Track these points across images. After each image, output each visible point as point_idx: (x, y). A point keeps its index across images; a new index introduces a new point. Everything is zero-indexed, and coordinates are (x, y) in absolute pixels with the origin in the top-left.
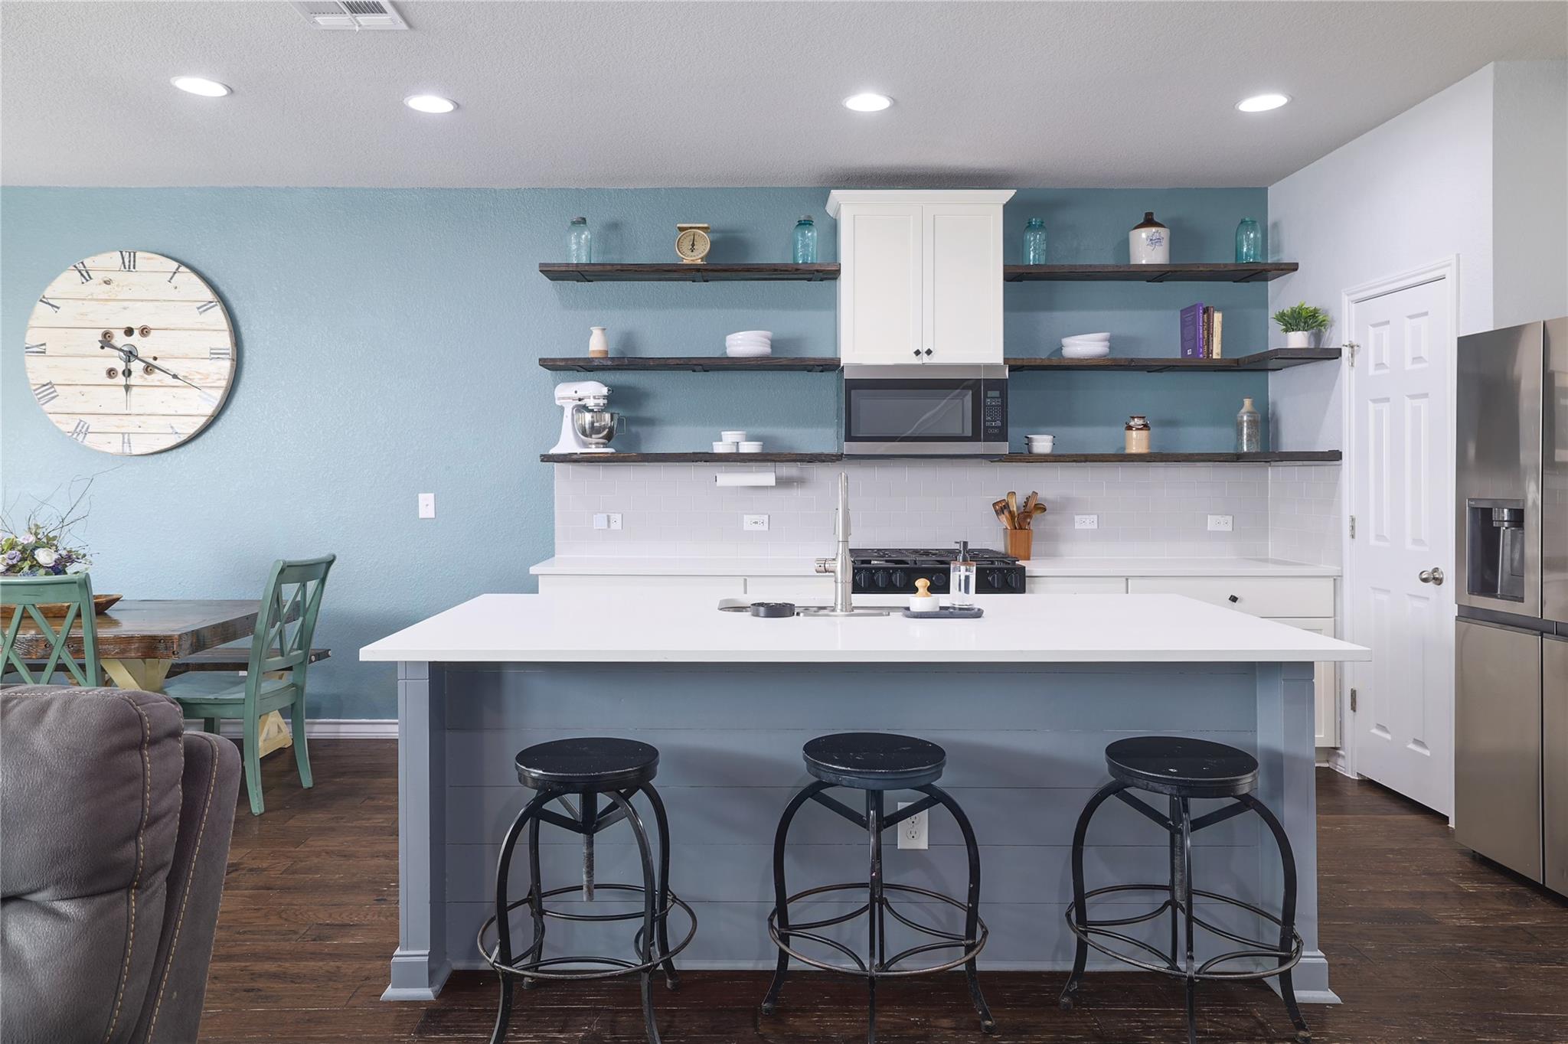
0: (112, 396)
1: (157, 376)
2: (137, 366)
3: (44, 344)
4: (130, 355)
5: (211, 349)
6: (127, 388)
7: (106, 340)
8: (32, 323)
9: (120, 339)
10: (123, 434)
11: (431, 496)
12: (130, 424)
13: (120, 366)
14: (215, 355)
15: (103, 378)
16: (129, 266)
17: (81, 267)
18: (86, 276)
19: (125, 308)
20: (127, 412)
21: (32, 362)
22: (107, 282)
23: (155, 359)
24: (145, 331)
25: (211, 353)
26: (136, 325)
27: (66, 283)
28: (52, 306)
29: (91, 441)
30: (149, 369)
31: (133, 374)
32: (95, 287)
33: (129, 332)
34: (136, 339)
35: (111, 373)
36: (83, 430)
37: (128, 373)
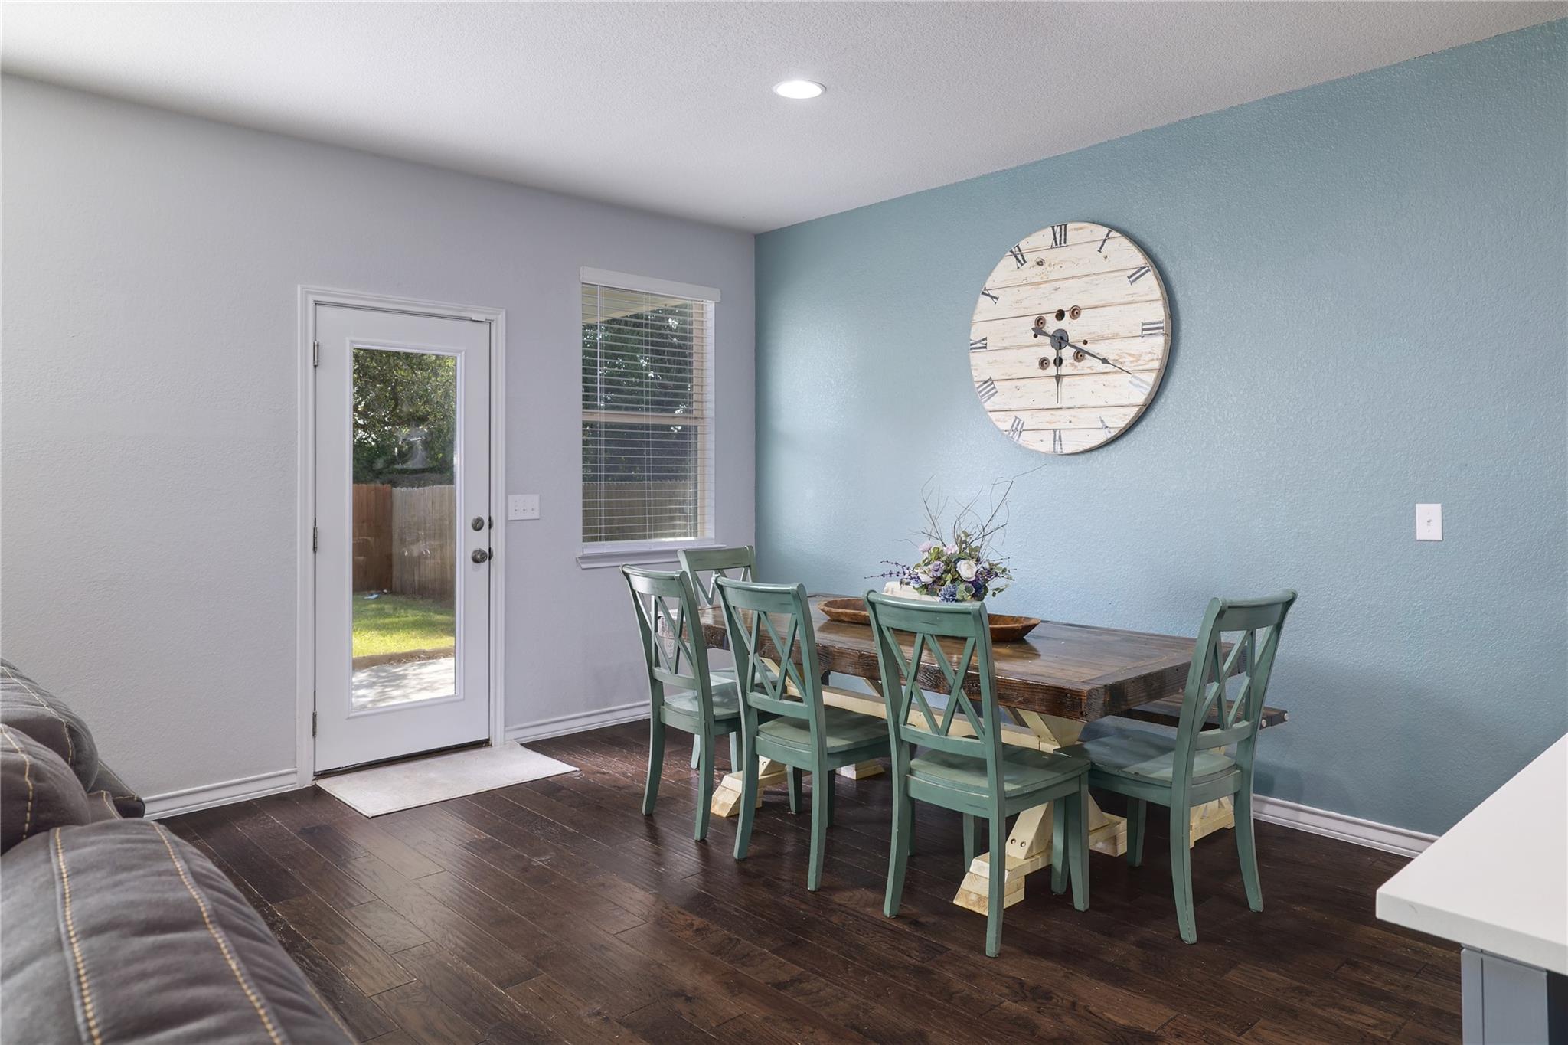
0: (1043, 390)
1: (1089, 361)
2: (1067, 353)
3: (986, 339)
4: (1060, 340)
5: (1143, 324)
6: (1058, 378)
7: (1039, 329)
8: (976, 318)
9: (1052, 325)
10: (1055, 431)
11: (1436, 508)
12: (1060, 420)
13: (1051, 354)
14: (1147, 329)
15: (1035, 369)
16: (1059, 243)
17: (1016, 251)
18: (1021, 260)
19: (1056, 289)
20: (1059, 406)
21: (977, 359)
22: (1040, 263)
23: (1085, 342)
24: (1075, 312)
25: (1143, 330)
26: (1066, 307)
27: (1005, 270)
28: (992, 297)
29: (1027, 439)
30: (1079, 355)
31: (1064, 362)
32: (1030, 271)
33: (1060, 315)
34: (1066, 324)
35: (1044, 363)
36: (1018, 428)
37: (1059, 362)
